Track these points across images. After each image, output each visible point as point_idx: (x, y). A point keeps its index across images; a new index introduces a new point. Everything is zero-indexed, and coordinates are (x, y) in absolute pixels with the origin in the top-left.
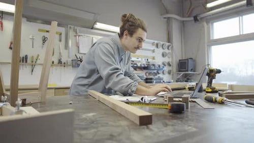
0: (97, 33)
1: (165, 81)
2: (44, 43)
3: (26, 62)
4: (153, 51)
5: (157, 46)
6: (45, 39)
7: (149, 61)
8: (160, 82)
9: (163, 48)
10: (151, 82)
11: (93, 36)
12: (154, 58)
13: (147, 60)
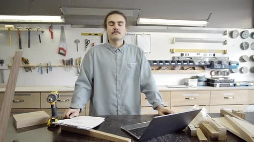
0: (144, 29)
1: (238, 84)
2: (86, 46)
3: (72, 65)
4: (225, 43)
5: (231, 34)
6: (87, 42)
7: (216, 56)
8: (229, 86)
9: (242, 38)
10: (213, 86)
11: (137, 33)
12: (225, 52)
13: (214, 55)
